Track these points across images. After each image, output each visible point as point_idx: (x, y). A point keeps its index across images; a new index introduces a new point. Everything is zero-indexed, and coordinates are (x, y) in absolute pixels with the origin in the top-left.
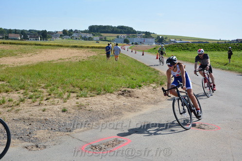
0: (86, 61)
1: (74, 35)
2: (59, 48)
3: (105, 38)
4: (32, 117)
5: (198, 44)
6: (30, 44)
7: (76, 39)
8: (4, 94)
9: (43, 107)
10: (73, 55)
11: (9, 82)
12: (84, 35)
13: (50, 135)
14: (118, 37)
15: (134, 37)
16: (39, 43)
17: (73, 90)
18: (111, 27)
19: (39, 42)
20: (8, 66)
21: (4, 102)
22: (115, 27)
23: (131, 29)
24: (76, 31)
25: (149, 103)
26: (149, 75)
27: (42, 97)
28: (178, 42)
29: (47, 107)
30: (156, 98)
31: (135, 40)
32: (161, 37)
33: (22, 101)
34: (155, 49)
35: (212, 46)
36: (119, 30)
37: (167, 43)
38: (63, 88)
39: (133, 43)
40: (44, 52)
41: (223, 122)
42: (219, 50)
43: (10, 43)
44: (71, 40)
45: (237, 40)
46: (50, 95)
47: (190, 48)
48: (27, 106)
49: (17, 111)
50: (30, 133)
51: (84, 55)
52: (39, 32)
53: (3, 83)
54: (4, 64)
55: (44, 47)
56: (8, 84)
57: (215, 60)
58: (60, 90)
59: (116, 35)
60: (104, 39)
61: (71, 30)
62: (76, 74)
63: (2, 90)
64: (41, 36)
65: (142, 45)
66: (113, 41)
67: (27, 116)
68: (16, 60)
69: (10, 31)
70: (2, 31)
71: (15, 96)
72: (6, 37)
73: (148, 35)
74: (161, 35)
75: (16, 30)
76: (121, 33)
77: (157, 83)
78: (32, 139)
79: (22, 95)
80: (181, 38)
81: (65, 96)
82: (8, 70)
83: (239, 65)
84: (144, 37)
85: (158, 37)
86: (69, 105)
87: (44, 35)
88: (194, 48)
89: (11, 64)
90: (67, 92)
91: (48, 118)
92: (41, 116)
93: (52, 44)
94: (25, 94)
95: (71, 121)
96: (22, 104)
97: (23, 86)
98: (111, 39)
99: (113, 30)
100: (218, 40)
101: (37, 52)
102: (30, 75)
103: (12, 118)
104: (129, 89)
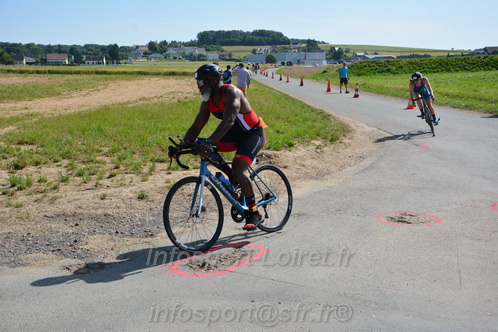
0: (191, 102)
1: (171, 51)
2: (143, 77)
3: (230, 55)
4: (81, 211)
5: (408, 60)
6: (87, 73)
7: (175, 58)
8: (32, 169)
9: (101, 192)
10: (167, 90)
11: (42, 146)
12: (188, 50)
13: (113, 244)
14: (254, 52)
15: (285, 50)
16: (103, 70)
17: (162, 158)
18: (241, 33)
19: (104, 67)
20: (42, 115)
21: (29, 184)
22: (248, 33)
23: (280, 35)
24: (174, 44)
25: (308, 177)
26: (310, 123)
27: (103, 173)
28: (371, 57)
29: (108, 191)
30: (320, 167)
31: (288, 57)
32: (337, 49)
33: (64, 180)
34: (325, 72)
35: (435, 62)
36: (257, 38)
37: (349, 60)
38: (144, 154)
39: (283, 64)
40: (112, 86)
41: (446, 208)
42: (449, 70)
43: (50, 72)
44: (165, 63)
45: (485, 49)
46: (116, 168)
47: (394, 68)
48: (73, 190)
49: (53, 201)
50: (76, 241)
51: (189, 89)
52: (103, 49)
53: (31, 147)
54: (36, 111)
55: (113, 76)
56: (40, 149)
57: (441, 90)
58: (137, 158)
59: (251, 48)
60: (227, 57)
61: (165, 43)
62: (169, 125)
63: (28, 161)
64: (108, 56)
65: (301, 66)
66: (246, 59)
67: (70, 208)
68: (59, 103)
69: (49, 49)
70: (35, 50)
71: (51, 172)
72: (42, 59)
73: (312, 45)
74: (337, 46)
75: (59, 46)
76: (260, 43)
77: (325, 138)
78: (79, 251)
79: (64, 170)
80: (376, 50)
81: (145, 170)
82: (43, 122)
83: (487, 96)
84: (304, 50)
85: (333, 48)
86: (152, 186)
87: (114, 53)
88: (401, 67)
89: (50, 111)
90: (151, 160)
91: (109, 212)
92: (96, 209)
93: (128, 70)
94: (71, 167)
95: (154, 215)
96: (62, 187)
97: (68, 152)
98: (242, 55)
99: (245, 38)
100: (448, 51)
101: (100, 87)
102: (83, 131)
103: (42, 214)
104: (269, 152)
